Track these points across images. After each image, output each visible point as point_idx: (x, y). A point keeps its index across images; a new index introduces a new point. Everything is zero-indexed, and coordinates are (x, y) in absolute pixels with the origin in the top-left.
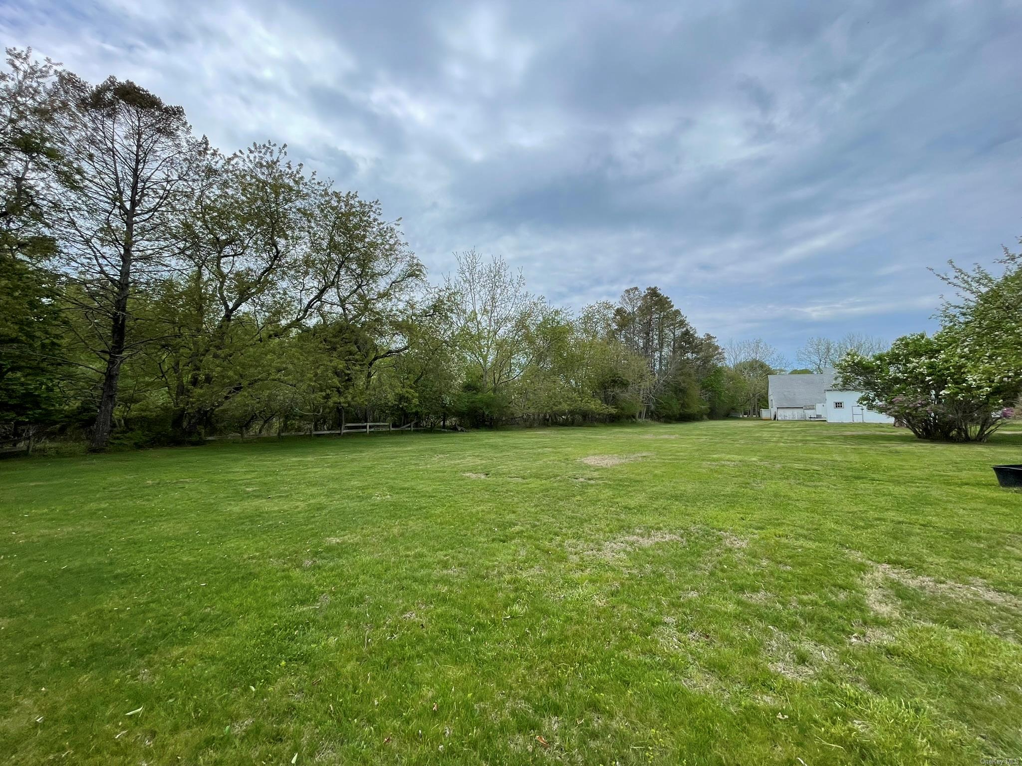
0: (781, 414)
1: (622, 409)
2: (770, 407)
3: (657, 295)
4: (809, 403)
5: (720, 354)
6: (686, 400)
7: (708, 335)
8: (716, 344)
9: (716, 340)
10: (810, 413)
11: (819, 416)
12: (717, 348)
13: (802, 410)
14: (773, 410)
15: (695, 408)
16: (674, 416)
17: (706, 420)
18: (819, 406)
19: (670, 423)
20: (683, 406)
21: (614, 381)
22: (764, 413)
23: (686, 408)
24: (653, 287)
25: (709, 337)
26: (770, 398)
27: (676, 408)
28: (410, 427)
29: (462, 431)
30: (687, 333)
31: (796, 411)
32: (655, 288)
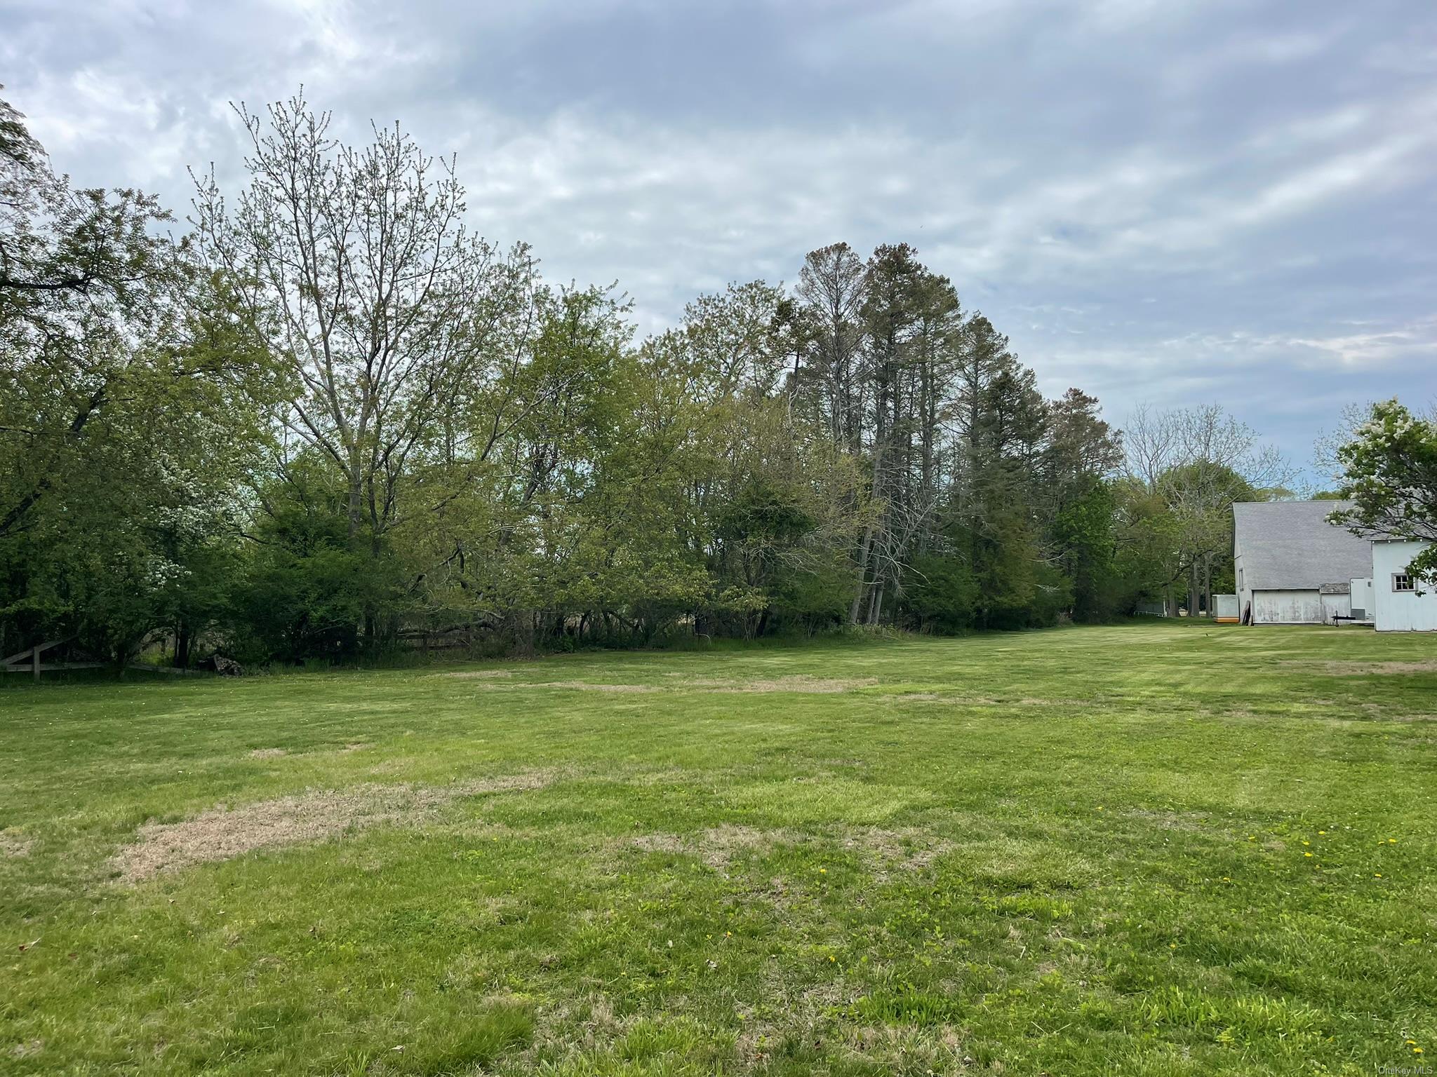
0: (1264, 608)
1: (792, 596)
2: (1238, 590)
3: (907, 269)
4: (1337, 579)
5: (1108, 445)
6: (998, 569)
7: (1076, 393)
8: (1099, 419)
9: (1096, 407)
10: (1337, 605)
11: (1358, 614)
12: (1103, 427)
13: (1316, 596)
14: (1244, 596)
15: (1023, 594)
16: (965, 614)
17: (1066, 625)
18: (1357, 586)
19: (951, 635)
20: (990, 586)
21: (762, 516)
22: (1224, 606)
23: (999, 592)
24: (895, 243)
25: (1079, 399)
26: (1239, 564)
27: (967, 591)
28: (29, 660)
29: (229, 671)
30: (1005, 385)
31: (1302, 601)
32: (903, 248)
